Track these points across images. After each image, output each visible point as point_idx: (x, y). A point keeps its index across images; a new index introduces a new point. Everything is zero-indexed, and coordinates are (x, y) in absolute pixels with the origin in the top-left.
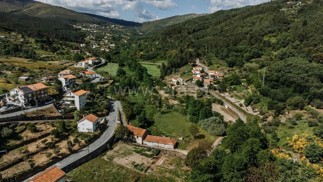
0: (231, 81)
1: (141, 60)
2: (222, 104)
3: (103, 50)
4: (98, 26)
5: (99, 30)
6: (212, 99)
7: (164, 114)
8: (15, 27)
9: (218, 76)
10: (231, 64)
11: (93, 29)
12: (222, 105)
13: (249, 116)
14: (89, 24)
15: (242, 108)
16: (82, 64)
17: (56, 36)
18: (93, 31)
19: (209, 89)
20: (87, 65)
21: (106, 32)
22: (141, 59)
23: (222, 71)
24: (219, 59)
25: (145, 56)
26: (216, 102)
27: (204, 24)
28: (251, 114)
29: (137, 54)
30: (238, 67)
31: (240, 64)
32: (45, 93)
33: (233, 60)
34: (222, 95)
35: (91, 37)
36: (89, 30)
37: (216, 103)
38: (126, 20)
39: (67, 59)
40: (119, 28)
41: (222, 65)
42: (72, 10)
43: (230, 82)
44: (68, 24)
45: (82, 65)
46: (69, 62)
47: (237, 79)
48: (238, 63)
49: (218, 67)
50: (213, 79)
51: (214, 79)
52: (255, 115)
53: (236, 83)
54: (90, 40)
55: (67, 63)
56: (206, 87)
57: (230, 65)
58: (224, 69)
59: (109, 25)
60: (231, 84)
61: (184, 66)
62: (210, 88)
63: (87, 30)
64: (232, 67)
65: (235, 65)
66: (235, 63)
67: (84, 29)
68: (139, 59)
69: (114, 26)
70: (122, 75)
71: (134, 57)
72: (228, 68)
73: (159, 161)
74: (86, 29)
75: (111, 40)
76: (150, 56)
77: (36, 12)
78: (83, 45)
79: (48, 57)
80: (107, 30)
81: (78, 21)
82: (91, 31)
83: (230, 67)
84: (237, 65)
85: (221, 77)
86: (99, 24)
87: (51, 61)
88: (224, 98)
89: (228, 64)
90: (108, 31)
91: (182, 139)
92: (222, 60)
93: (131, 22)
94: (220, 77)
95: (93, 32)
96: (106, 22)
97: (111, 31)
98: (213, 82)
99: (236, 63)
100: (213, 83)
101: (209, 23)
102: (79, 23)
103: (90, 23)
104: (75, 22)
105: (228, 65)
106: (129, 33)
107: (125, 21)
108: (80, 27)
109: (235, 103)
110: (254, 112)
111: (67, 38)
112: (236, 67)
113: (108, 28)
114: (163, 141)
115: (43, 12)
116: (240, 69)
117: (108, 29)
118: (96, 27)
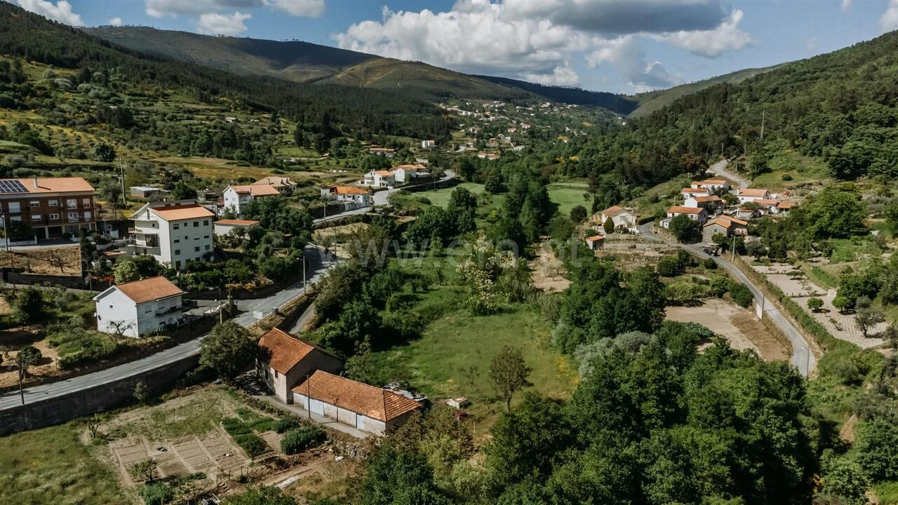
0: (817, 224)
1: (566, 177)
2: (746, 300)
3: (484, 157)
4: (503, 104)
5: (505, 114)
6: (711, 284)
7: (484, 314)
8: (281, 104)
9: (773, 209)
10: (847, 164)
11: (488, 113)
12: (746, 307)
13: (837, 350)
14: (480, 101)
15: (820, 318)
16: (373, 178)
17: (366, 121)
18: (487, 116)
19: (720, 250)
20: (385, 182)
21: (521, 120)
22: (565, 174)
23: (799, 191)
24: (805, 154)
25: (576, 166)
26: (727, 295)
27: (815, 72)
28: (848, 343)
29: (558, 162)
30: (879, 177)
31: (888, 168)
32: (81, 209)
33: (856, 151)
34: (761, 269)
35: (471, 130)
36: (475, 115)
37: (726, 299)
38: (589, 90)
39: (346, 167)
40: (561, 111)
41: (807, 170)
42: (445, 69)
43: (815, 226)
44: (428, 101)
45: (373, 183)
46: (348, 174)
47: (846, 213)
48: (879, 161)
49: (789, 179)
50: (748, 215)
51: (754, 217)
52: (864, 348)
53: (841, 229)
54: (464, 137)
55: (343, 177)
56: (708, 242)
57: (840, 171)
58: (811, 184)
59: (535, 103)
60: (816, 233)
61: (668, 179)
62: (725, 247)
63: (472, 115)
64: (852, 177)
65: (866, 173)
66: (867, 163)
67: (464, 113)
68: (561, 176)
69: (549, 104)
70: (463, 208)
71: (546, 168)
72: (828, 181)
73: (282, 477)
74: (469, 113)
75: (525, 137)
76: (592, 163)
77: (363, 78)
78: (428, 142)
79: (300, 163)
80: (525, 116)
81: (454, 95)
82: (480, 117)
83: (841, 176)
84: (877, 173)
85: (787, 210)
86: (507, 100)
87: (303, 171)
88: (761, 279)
89: (832, 165)
90: (529, 116)
91: (457, 405)
92: (813, 154)
93: (602, 94)
94: (782, 210)
95: (485, 119)
96: (527, 94)
97: (537, 117)
98: (746, 226)
99: (870, 163)
100: (745, 231)
101: (836, 66)
102: (456, 98)
103: (484, 99)
104: (446, 96)
105: (831, 170)
106: (589, 121)
107: (586, 92)
108: (455, 108)
109: (793, 299)
110: (867, 336)
111: (390, 127)
112: (870, 178)
113: (530, 109)
114: (354, 400)
115: (377, 77)
116: (886, 184)
117: (530, 112)
118: (498, 108)
